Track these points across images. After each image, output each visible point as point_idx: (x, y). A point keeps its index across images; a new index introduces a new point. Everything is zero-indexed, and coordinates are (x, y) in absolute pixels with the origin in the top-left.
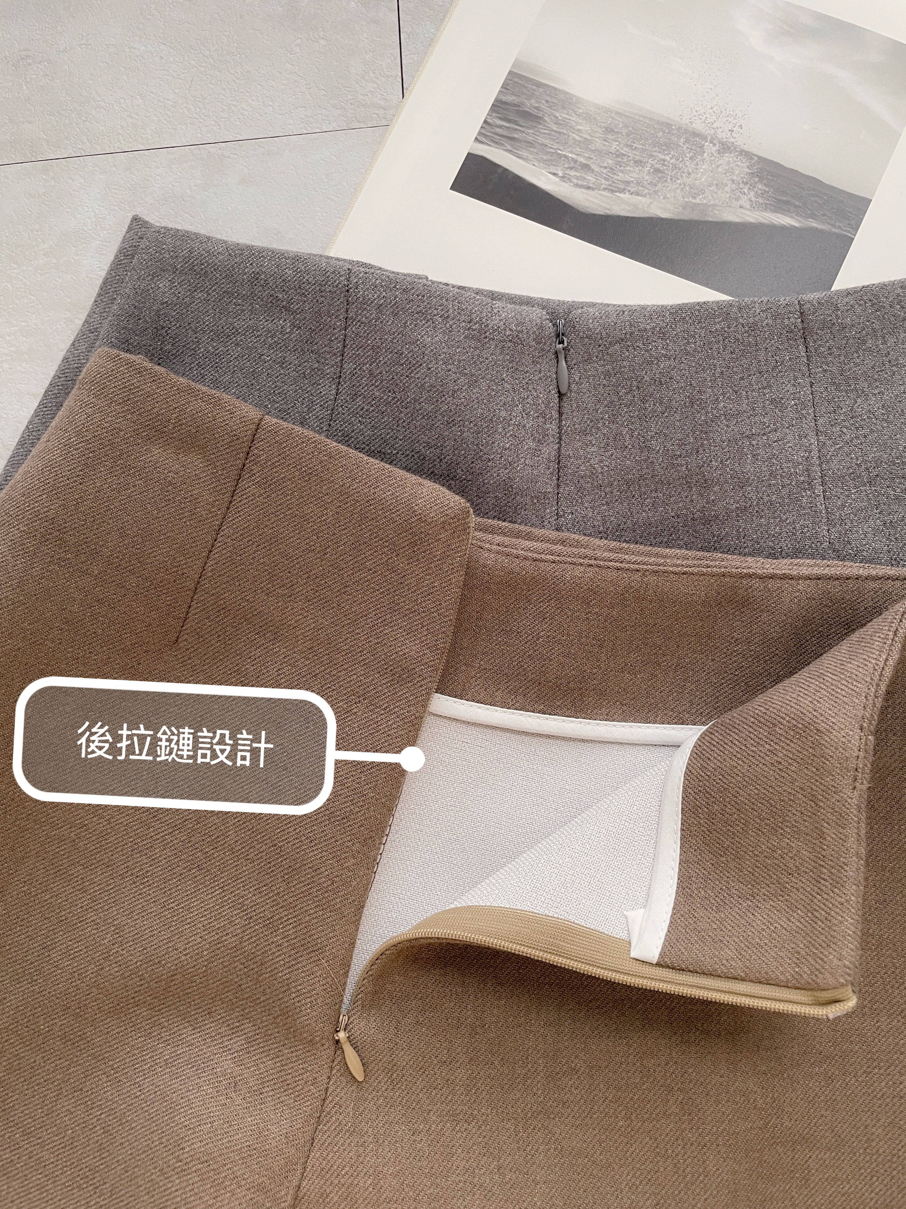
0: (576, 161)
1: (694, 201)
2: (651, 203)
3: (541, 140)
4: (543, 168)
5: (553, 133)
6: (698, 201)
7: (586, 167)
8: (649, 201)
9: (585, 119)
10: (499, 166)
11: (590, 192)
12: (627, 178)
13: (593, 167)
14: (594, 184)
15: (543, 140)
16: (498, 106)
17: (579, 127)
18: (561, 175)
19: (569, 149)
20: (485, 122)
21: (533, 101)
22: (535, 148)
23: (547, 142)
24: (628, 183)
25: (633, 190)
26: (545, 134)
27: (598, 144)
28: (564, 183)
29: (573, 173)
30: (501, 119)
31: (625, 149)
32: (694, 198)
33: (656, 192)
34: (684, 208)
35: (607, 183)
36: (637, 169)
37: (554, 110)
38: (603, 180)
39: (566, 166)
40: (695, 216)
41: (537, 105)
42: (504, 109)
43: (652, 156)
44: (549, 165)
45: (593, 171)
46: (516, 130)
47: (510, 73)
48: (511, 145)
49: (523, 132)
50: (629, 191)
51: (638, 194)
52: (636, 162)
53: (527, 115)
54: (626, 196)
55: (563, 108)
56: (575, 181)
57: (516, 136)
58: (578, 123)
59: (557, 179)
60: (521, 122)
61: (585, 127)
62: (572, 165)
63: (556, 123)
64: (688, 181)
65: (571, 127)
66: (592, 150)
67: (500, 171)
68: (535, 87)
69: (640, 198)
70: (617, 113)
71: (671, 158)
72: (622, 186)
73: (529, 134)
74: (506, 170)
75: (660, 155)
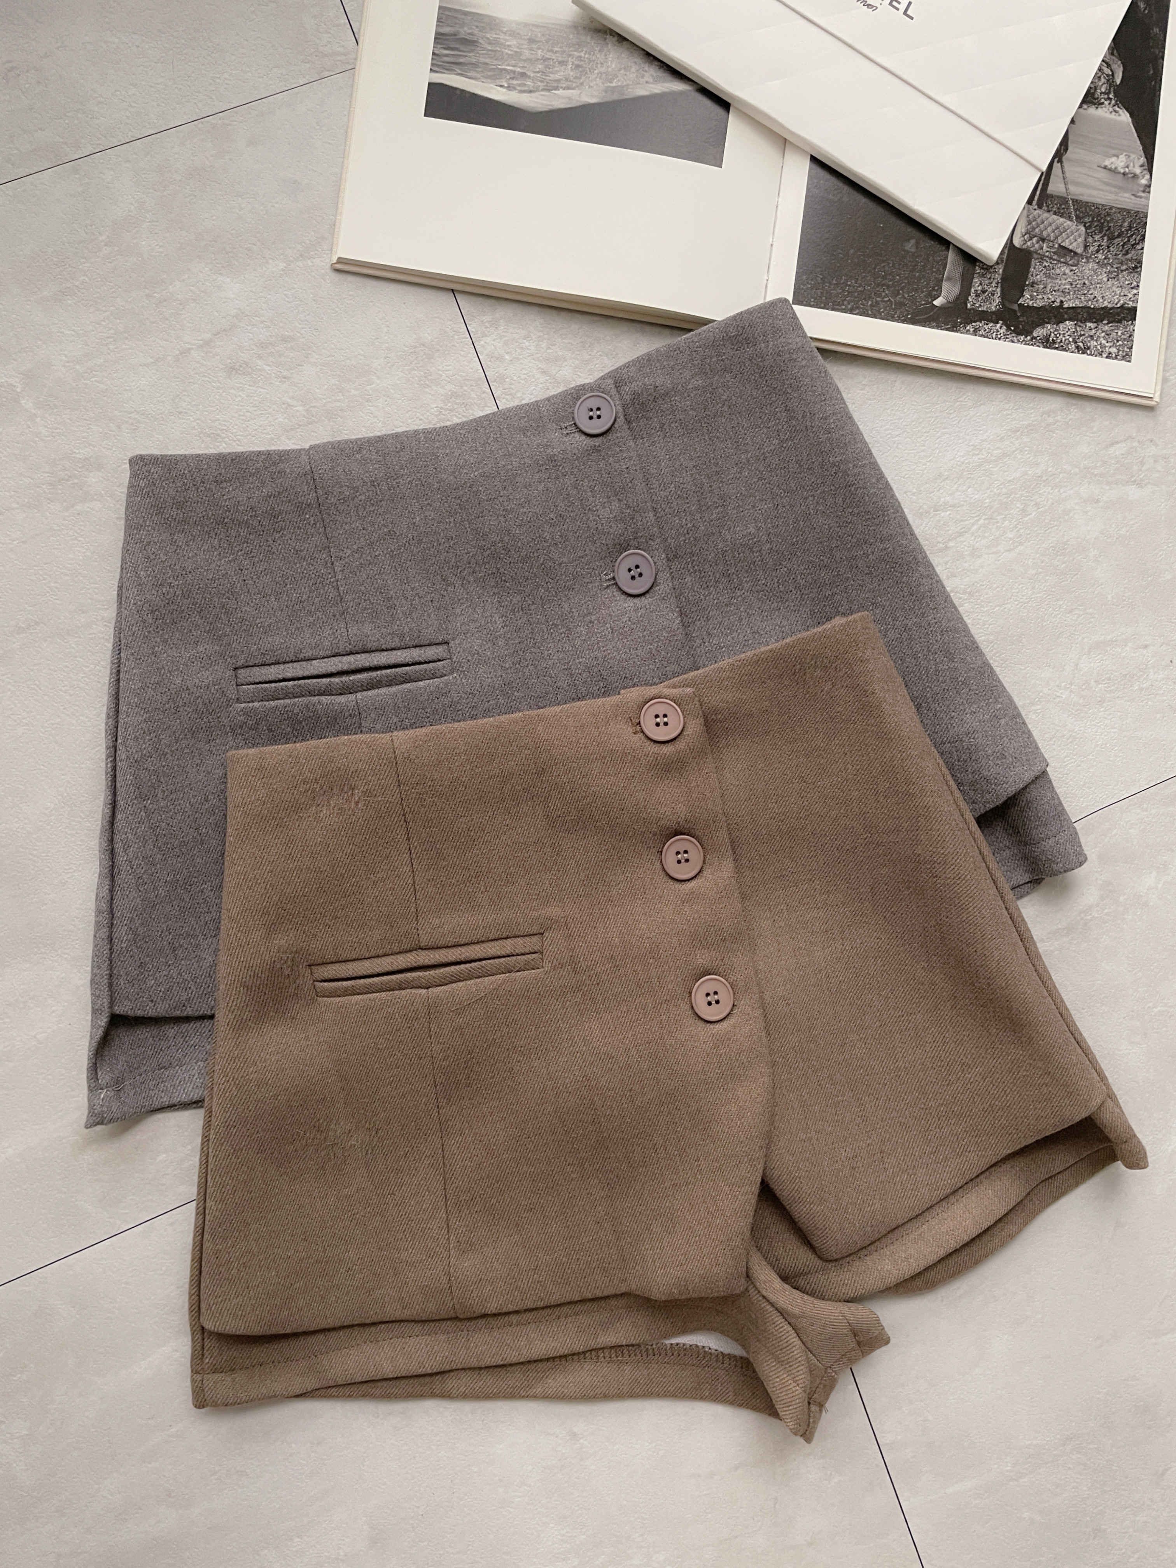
0: (514, 72)
1: (611, 85)
2: (581, 93)
3: (482, 60)
4: (491, 83)
5: (490, 53)
6: (614, 84)
7: (523, 75)
8: (579, 92)
9: (510, 35)
10: (456, 89)
11: (533, 95)
12: (557, 77)
13: (528, 73)
14: (533, 87)
15: (483, 59)
16: (439, 38)
17: (507, 43)
18: (506, 85)
19: (506, 63)
20: (434, 54)
21: (466, 29)
22: (479, 67)
23: (487, 61)
24: (558, 81)
25: (564, 85)
26: (483, 54)
27: (527, 54)
28: (510, 92)
29: (515, 82)
30: (445, 49)
31: (548, 53)
32: (611, 82)
33: (582, 84)
34: (606, 92)
35: (543, 84)
36: (562, 68)
37: (485, 32)
38: (539, 83)
39: (508, 77)
40: (616, 97)
41: (470, 31)
42: (445, 40)
43: (570, 55)
44: (495, 79)
45: (529, 77)
46: (460, 55)
47: (440, 7)
48: (461, 69)
49: (466, 56)
50: (561, 87)
51: (569, 88)
52: (560, 62)
53: (465, 42)
54: (560, 92)
55: (491, 29)
56: (518, 88)
57: (461, 60)
58: (506, 40)
59: (504, 90)
60: (462, 48)
61: (513, 42)
62: (512, 75)
63: (489, 44)
64: (603, 70)
65: (502, 44)
66: (524, 60)
67: (458, 92)
68: (463, 17)
69: (571, 91)
70: (534, 25)
71: (585, 54)
72: (555, 85)
73: (471, 57)
74: (463, 91)
75: (576, 53)
